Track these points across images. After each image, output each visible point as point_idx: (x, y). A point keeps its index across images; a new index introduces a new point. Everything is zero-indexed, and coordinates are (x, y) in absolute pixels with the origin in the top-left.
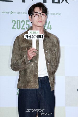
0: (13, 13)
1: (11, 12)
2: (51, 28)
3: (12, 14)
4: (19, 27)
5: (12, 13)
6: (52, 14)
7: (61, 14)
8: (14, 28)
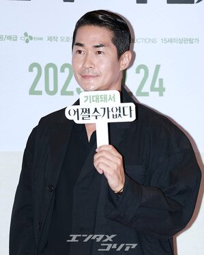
0: (31, 38)
1: (26, 34)
2: (164, 90)
3: (27, 41)
4: (51, 88)
5: (28, 38)
6: (165, 41)
7: (197, 40)
8: (36, 89)
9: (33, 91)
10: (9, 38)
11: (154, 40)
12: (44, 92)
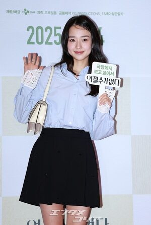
4: (40, 41)
6: (104, 14)
7: (123, 13)
8: (31, 41)
9: (29, 42)
10: (16, 12)
11: (98, 13)
12: (36, 43)
